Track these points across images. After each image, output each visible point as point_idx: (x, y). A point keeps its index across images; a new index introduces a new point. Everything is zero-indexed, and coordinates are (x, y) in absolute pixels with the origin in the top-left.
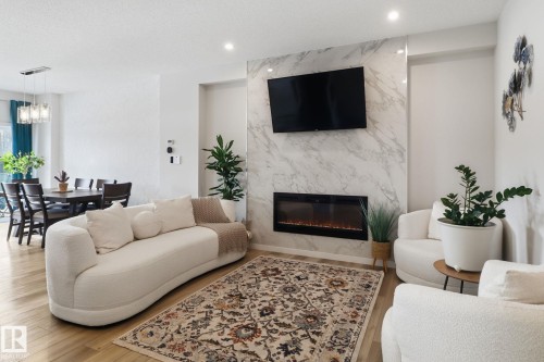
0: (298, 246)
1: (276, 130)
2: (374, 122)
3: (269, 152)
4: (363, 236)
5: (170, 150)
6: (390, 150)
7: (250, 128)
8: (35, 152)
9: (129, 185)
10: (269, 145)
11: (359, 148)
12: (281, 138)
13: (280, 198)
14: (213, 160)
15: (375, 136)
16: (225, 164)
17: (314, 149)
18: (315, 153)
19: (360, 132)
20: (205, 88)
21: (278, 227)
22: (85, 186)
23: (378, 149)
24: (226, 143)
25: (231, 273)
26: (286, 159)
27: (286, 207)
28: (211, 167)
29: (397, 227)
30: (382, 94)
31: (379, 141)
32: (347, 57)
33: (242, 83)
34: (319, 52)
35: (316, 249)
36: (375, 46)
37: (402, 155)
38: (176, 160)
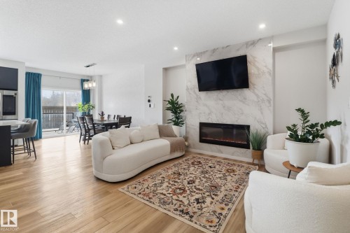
0: (212, 151)
1: (201, 90)
2: (254, 85)
3: (197, 102)
4: (247, 147)
5: (149, 101)
6: (263, 100)
7: (187, 89)
8: (91, 103)
9: (131, 118)
10: (198, 98)
11: (245, 99)
12: (203, 94)
13: (202, 125)
14: (169, 106)
15: (255, 93)
16: (175, 108)
17: (220, 99)
18: (221, 102)
19: (245, 91)
20: (166, 70)
21: (202, 141)
22: (112, 118)
23: (256, 99)
24: (175, 98)
25: (176, 162)
26: (206, 105)
27: (206, 130)
28: (168, 109)
29: (266, 142)
30: (258, 69)
31: (257, 95)
32: (238, 50)
33: (183, 66)
34: (223, 48)
35: (222, 153)
36: (254, 43)
37: (270, 102)
38: (152, 106)
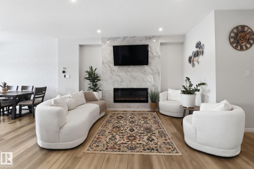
0: (123, 108)
1: (115, 65)
2: (150, 63)
3: (111, 73)
4: (147, 101)
5: (64, 72)
6: (155, 72)
7: (103, 63)
10: (112, 71)
11: (145, 71)
12: (117, 67)
13: (116, 90)
15: (150, 68)
16: (93, 78)
17: (129, 72)
18: (129, 73)
19: (146, 67)
20: (81, 46)
21: (115, 101)
23: (152, 72)
26: (119, 76)
28: (86, 78)
30: (152, 53)
31: (152, 70)
32: (141, 40)
34: (131, 37)
35: (130, 108)
36: (150, 38)
37: (159, 74)
38: (67, 76)
